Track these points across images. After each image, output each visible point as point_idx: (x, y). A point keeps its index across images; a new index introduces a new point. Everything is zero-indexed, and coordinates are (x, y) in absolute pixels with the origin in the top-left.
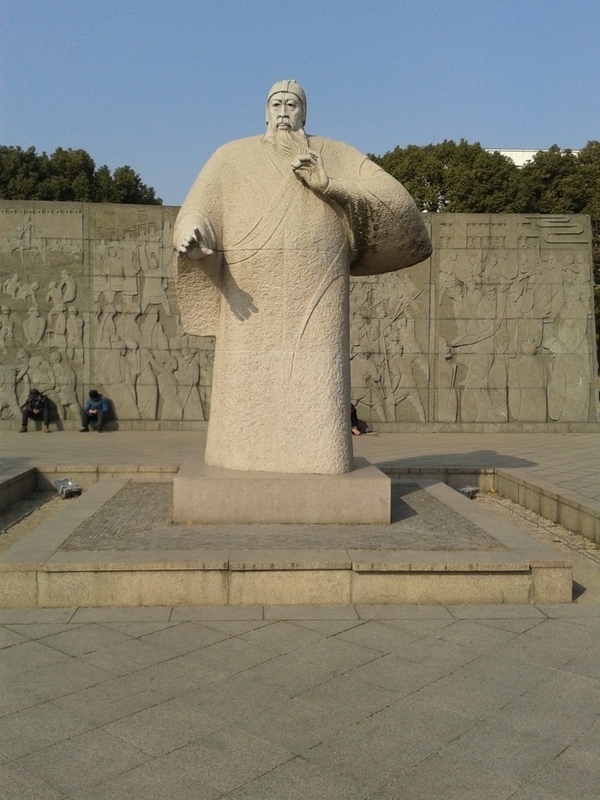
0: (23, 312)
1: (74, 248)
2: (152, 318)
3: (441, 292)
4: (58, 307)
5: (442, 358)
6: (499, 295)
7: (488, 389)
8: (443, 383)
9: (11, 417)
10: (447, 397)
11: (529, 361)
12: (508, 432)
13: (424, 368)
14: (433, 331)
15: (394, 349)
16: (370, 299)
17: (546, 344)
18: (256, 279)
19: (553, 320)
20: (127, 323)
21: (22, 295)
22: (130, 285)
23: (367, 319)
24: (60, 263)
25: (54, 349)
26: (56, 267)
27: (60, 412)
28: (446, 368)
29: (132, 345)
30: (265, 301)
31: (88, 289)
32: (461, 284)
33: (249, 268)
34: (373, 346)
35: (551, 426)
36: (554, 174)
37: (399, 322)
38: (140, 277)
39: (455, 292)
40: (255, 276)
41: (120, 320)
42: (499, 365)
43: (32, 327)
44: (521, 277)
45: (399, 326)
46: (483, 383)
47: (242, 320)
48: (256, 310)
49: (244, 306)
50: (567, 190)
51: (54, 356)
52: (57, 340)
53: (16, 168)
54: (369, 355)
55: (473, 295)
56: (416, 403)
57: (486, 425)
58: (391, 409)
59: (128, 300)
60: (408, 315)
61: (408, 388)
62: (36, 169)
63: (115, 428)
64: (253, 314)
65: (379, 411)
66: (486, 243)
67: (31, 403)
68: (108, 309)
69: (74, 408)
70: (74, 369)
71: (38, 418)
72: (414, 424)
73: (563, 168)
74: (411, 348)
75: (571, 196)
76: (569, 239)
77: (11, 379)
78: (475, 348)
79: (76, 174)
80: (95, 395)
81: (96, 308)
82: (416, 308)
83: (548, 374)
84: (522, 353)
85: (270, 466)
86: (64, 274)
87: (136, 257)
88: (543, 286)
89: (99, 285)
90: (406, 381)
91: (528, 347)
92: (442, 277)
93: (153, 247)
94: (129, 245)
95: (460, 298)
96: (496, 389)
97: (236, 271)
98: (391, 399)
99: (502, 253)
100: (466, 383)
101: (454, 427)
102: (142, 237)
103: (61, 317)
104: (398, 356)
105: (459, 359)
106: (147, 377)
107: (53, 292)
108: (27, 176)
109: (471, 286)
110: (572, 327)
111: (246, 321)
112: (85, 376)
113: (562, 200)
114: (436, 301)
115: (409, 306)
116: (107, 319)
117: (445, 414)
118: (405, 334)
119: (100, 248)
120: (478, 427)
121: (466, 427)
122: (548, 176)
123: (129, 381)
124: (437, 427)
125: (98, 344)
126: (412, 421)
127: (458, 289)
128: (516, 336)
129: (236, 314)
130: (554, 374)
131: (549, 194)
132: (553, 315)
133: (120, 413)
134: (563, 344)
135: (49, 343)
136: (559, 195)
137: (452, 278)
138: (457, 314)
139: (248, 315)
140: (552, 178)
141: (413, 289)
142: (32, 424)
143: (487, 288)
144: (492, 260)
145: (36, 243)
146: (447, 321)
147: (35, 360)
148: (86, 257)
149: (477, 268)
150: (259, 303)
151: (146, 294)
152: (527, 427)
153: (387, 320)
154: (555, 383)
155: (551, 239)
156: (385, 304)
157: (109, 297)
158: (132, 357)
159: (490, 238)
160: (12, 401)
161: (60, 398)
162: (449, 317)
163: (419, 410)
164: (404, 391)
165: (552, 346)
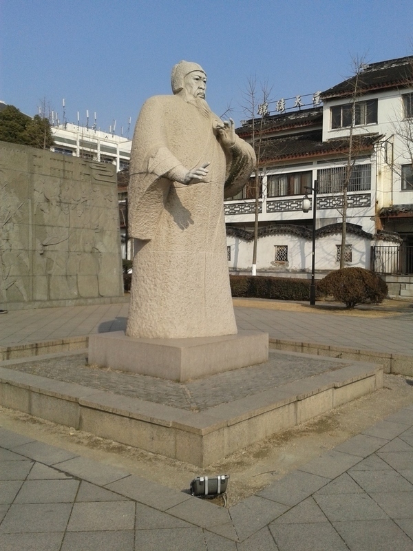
3: (35, 205)
5: (37, 254)
6: (71, 211)
7: (66, 276)
8: (38, 272)
10: (42, 281)
11: (89, 257)
12: (80, 305)
13: (26, 260)
14: (31, 233)
15: (5, 246)
17: (97, 246)
18: (195, 200)
19: (100, 231)
28: (40, 261)
30: (198, 217)
32: (48, 200)
33: (192, 192)
35: (102, 300)
37: (8, 225)
39: (44, 206)
40: (195, 198)
44: (82, 200)
45: (8, 229)
46: (63, 272)
47: (183, 229)
48: (192, 223)
49: (184, 218)
55: (56, 209)
56: (21, 288)
57: (67, 301)
58: (4, 293)
60: (14, 220)
61: (17, 276)
64: (190, 225)
66: (62, 175)
72: (22, 304)
74: (16, 245)
76: (106, 179)
82: (20, 216)
83: (99, 266)
84: (84, 251)
88: (94, 208)
90: (14, 271)
91: (88, 248)
92: (36, 195)
95: (47, 211)
96: (70, 276)
97: (182, 193)
98: (4, 285)
99: (71, 182)
100: (53, 272)
101: (48, 303)
104: (8, 252)
105: (48, 254)
109: (54, 203)
110: (110, 236)
111: (185, 230)
114: (32, 211)
115: (15, 214)
117: (40, 295)
118: (12, 234)
121: (55, 303)
124: (37, 304)
126: (19, 301)
127: (46, 204)
128: (81, 240)
129: (178, 224)
130: (102, 267)
132: (100, 228)
134: (105, 247)
137: (42, 196)
138: (46, 222)
139: (187, 226)
141: (17, 201)
143: (64, 206)
144: (66, 186)
146: (40, 227)
149: (56, 191)
150: (195, 218)
152: (90, 301)
154: (102, 272)
155: (98, 177)
159: (64, 171)
162: (41, 224)
163: (24, 292)
164: (13, 278)
165: (100, 247)
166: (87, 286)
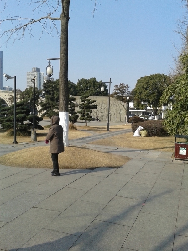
11: (119, 114)
15: (104, 112)
16: (102, 106)
19: (121, 110)
23: (101, 109)
42: (115, 115)
54: (101, 113)
55: (113, 106)
65: (102, 119)
74: (106, 112)
78: (113, 112)
90: (105, 116)
95: (111, 107)
96: (115, 117)
118: (105, 110)
128: (117, 111)
130: (121, 116)
163: (106, 119)
165: (121, 112)
166: (118, 119)
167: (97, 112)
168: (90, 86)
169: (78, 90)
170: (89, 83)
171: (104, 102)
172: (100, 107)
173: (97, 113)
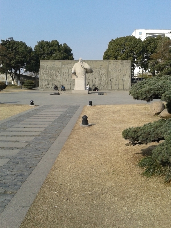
0: (53, 75)
1: (60, 66)
2: (70, 76)
4: (58, 74)
5: (109, 80)
6: (117, 71)
8: (109, 84)
9: (52, 89)
10: (110, 86)
11: (121, 81)
13: (107, 82)
14: (108, 77)
15: (103, 79)
16: (99, 72)
17: (124, 78)
19: (124, 75)
20: (67, 76)
21: (53, 73)
22: (67, 71)
23: (99, 75)
24: (58, 68)
25: (57, 80)
26: (58, 69)
27: (58, 88)
28: (110, 82)
29: (67, 79)
30: (79, 76)
31: (62, 72)
34: (100, 79)
35: (124, 90)
36: (150, 42)
38: (68, 70)
39: (111, 71)
41: (66, 76)
42: (117, 81)
43: (55, 77)
44: (120, 69)
46: (115, 84)
49: (77, 77)
50: (152, 46)
51: (57, 81)
52: (58, 79)
53: (45, 45)
54: (99, 80)
55: (114, 72)
56: (106, 87)
58: (102, 88)
59: (67, 73)
62: (48, 45)
63: (65, 90)
65: (101, 88)
66: (115, 64)
67: (55, 87)
68: (64, 74)
69: (60, 88)
70: (60, 83)
71: (56, 89)
73: (152, 41)
74: (105, 79)
75: (153, 47)
76: (127, 63)
77: (52, 84)
78: (114, 79)
79: (56, 46)
80: (62, 86)
81: (63, 74)
82: (106, 73)
85: (79, 90)
86: (59, 70)
87: (68, 68)
88: (123, 70)
89: (63, 71)
90: (104, 84)
91: (121, 79)
92: (109, 69)
93: (70, 66)
94: (67, 66)
96: (117, 85)
97: (76, 74)
98: (102, 86)
99: (118, 66)
100: (113, 84)
101: (111, 90)
102: (69, 65)
103: (58, 76)
105: (112, 81)
106: (69, 84)
107: (57, 72)
108: (47, 47)
109: (113, 70)
110: (128, 76)
112: (61, 84)
113: (151, 48)
114: (109, 72)
116: (64, 76)
117: (110, 88)
118: (104, 77)
119: (63, 66)
120: (114, 90)
122: (148, 43)
123: (67, 84)
124: (108, 90)
125: (63, 79)
128: (120, 77)
130: (125, 83)
131: (149, 46)
132: (125, 74)
133: (66, 89)
135: (57, 79)
136: (151, 47)
137: (111, 69)
138: (111, 74)
140: (149, 43)
141: (105, 71)
142: (55, 90)
144: (116, 67)
145: (55, 66)
147: (55, 81)
148: (61, 68)
149: (114, 68)
151: (69, 72)
153: (102, 75)
154: (125, 84)
156: (101, 73)
157: (64, 73)
158: (67, 81)
160: (52, 87)
161: (59, 86)
163: (106, 88)
165: (124, 79)
166: (121, 87)
167: (94, 79)
168: (55, 50)
169: (38, 55)
170: (52, 46)
171: (103, 67)
172: (97, 73)
173: (93, 81)
